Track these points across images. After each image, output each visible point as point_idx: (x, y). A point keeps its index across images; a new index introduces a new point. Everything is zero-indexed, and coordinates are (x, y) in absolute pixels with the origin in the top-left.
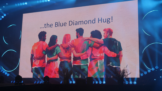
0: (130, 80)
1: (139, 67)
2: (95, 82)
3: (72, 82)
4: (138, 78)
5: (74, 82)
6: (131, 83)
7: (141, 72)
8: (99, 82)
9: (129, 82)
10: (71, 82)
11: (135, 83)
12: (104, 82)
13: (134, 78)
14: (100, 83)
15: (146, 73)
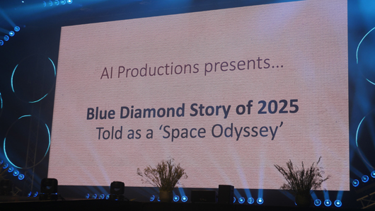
0: (326, 195)
1: (348, 164)
2: (237, 200)
3: (180, 198)
4: (345, 192)
5: (184, 199)
6: (328, 203)
7: (353, 176)
8: (246, 199)
9: (323, 201)
10: (176, 198)
11: (338, 203)
12: (260, 201)
13: (335, 193)
14: (251, 201)
15: (365, 179)
